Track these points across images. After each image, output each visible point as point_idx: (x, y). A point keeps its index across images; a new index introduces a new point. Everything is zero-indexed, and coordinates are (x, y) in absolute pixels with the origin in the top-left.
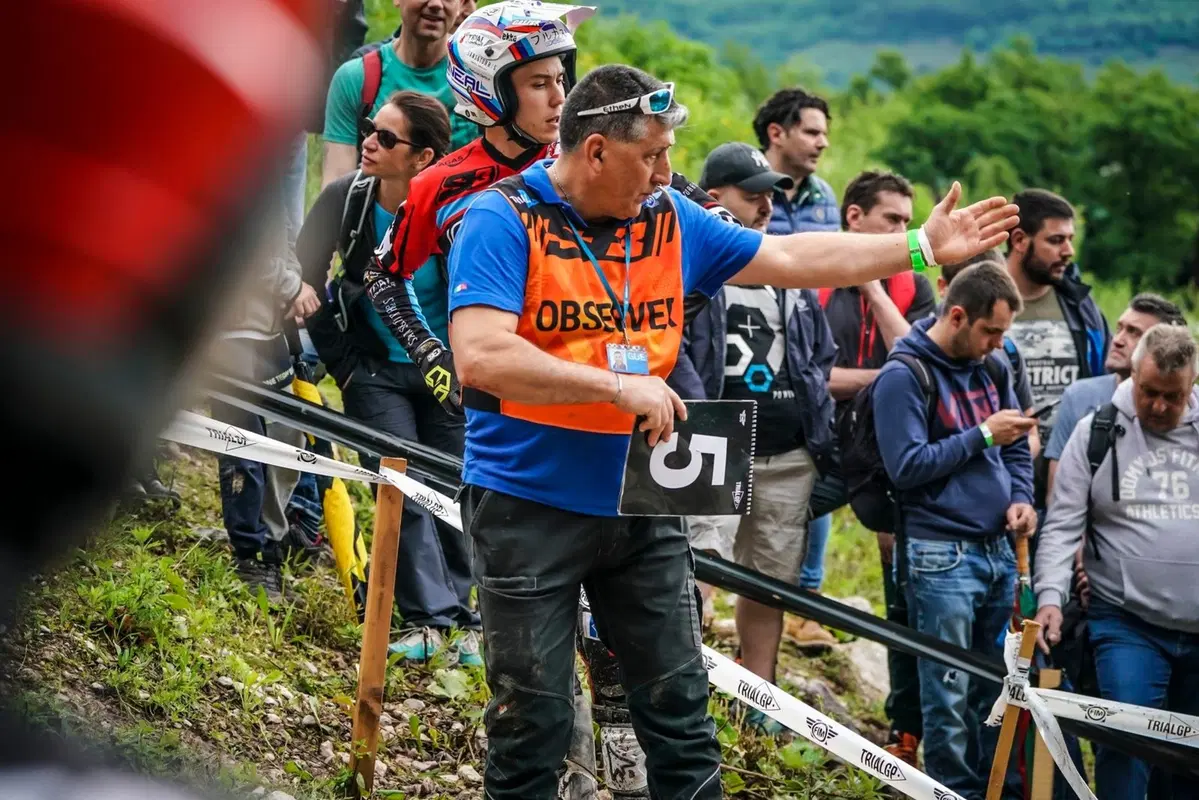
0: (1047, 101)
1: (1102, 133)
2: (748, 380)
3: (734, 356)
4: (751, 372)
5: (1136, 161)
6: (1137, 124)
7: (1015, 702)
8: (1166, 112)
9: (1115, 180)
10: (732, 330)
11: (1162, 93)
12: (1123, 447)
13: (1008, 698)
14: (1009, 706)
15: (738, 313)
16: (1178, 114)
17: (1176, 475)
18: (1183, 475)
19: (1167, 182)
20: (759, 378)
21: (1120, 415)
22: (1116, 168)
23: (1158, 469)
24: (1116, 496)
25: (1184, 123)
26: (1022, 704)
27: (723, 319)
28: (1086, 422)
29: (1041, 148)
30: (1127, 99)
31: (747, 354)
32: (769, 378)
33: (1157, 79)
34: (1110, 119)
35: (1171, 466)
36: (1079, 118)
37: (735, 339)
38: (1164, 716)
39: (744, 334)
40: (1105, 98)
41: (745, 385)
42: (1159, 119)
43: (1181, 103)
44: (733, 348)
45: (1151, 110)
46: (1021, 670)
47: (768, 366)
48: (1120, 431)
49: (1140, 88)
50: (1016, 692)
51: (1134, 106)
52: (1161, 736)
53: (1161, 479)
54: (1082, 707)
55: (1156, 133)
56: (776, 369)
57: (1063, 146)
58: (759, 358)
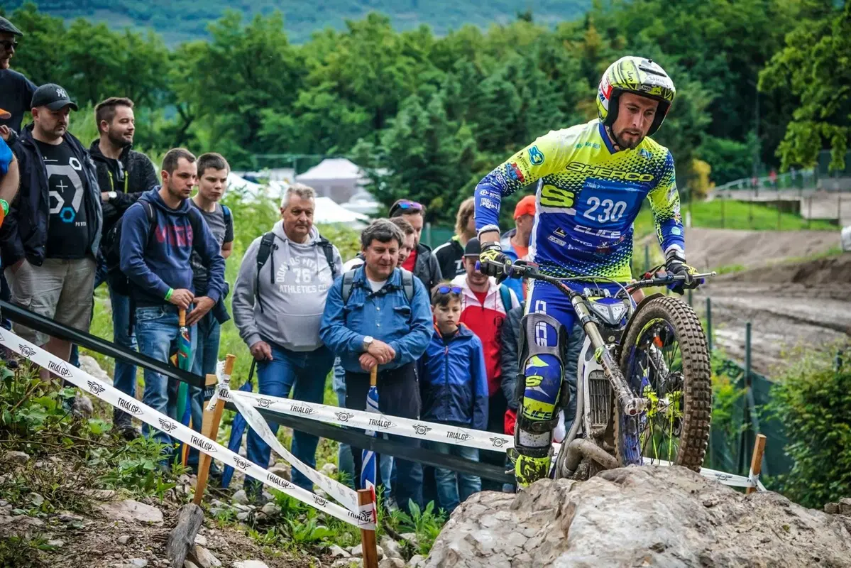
0: (45, 38)
1: (75, 56)
2: (62, 216)
3: (54, 202)
4: (63, 211)
5: (93, 71)
6: (94, 51)
7: (222, 398)
8: (108, 46)
9: (81, 82)
10: (53, 188)
11: (106, 36)
12: (277, 255)
13: (219, 397)
14: (220, 400)
15: (56, 179)
16: (114, 47)
17: (305, 271)
18: (308, 271)
19: (108, 83)
20: (68, 215)
21: (276, 238)
22: (81, 76)
23: (295, 267)
24: (273, 281)
25: (118, 52)
26: (227, 399)
27: (47, 183)
28: (258, 240)
29: (42, 63)
30: (88, 38)
31: (61, 201)
32: (73, 215)
33: (103, 28)
34: (78, 48)
35: (302, 266)
36: (63, 48)
37: (54, 194)
38: (299, 403)
39: (59, 191)
40: (75, 37)
41: (61, 219)
42: (104, 49)
43: (116, 42)
44: (53, 199)
45: (100, 45)
46: (226, 381)
47: (73, 208)
48: (276, 247)
49: (95, 33)
50: (223, 393)
51: (91, 42)
52: (297, 414)
53: (297, 272)
54: (258, 400)
55: (102, 57)
56: (77, 210)
57: (53, 63)
58: (68, 203)
